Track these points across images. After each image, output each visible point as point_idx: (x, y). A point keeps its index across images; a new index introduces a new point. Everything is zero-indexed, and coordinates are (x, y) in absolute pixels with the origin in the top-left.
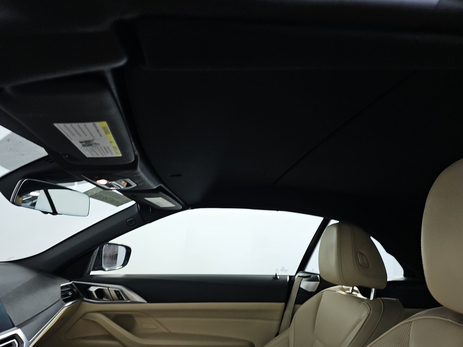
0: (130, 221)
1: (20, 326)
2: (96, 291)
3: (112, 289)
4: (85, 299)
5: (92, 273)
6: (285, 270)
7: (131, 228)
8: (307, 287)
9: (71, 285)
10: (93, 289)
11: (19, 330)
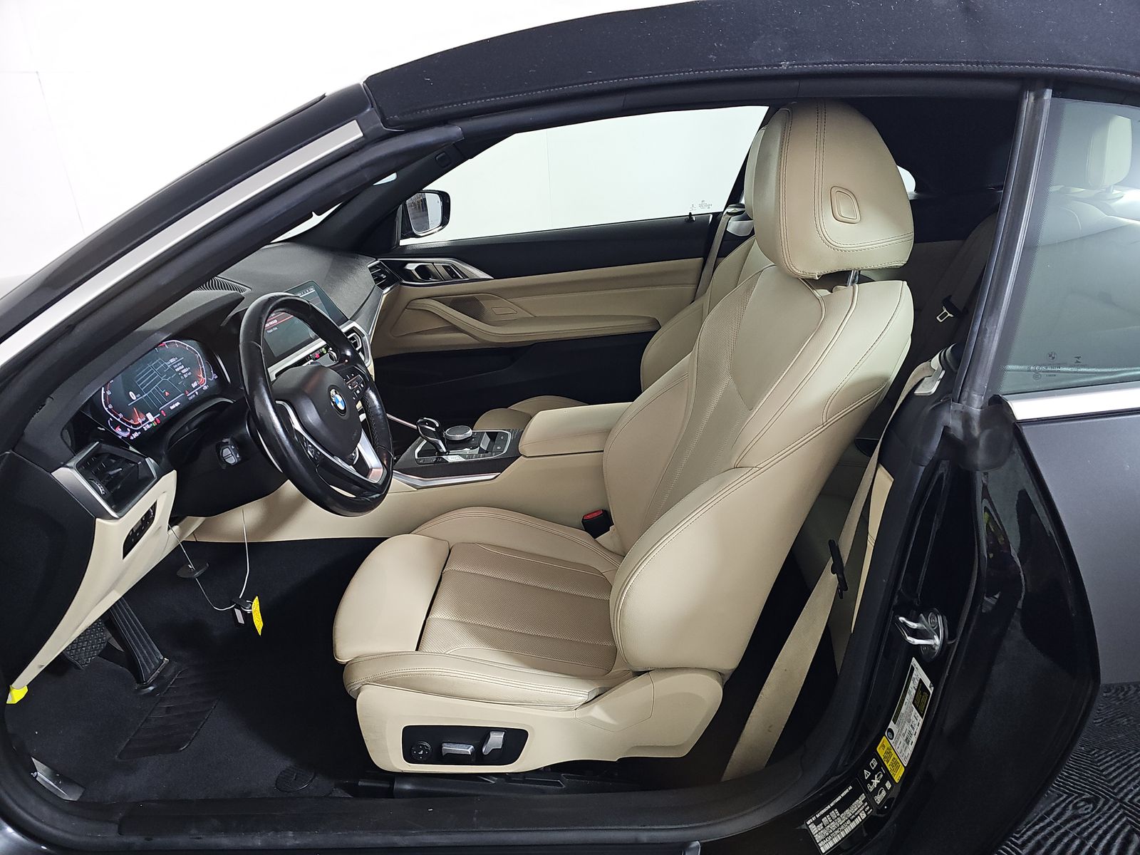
0: (442, 157)
1: (353, 319)
2: (416, 269)
3: (438, 264)
4: (404, 282)
5: (403, 242)
6: (706, 205)
7: (446, 168)
8: (738, 229)
9: (379, 264)
10: (411, 267)
11: (354, 322)
